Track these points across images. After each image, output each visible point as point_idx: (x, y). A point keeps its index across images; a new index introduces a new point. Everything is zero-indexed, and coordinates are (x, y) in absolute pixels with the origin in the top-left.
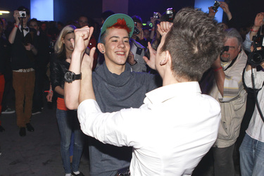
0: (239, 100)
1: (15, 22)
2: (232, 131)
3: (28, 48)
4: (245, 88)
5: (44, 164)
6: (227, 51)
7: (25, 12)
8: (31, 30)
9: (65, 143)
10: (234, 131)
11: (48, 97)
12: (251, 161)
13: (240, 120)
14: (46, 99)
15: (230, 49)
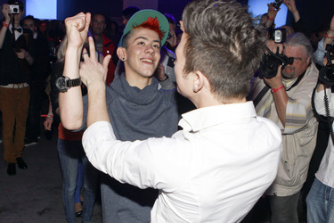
0: (307, 131)
1: (4, 19)
2: (297, 173)
3: (21, 55)
4: (316, 114)
5: (40, 213)
6: (291, 63)
7: (17, 7)
8: (25, 31)
9: (69, 186)
10: (299, 173)
11: (46, 123)
12: (322, 216)
13: (308, 159)
14: (44, 127)
15: (295, 61)
